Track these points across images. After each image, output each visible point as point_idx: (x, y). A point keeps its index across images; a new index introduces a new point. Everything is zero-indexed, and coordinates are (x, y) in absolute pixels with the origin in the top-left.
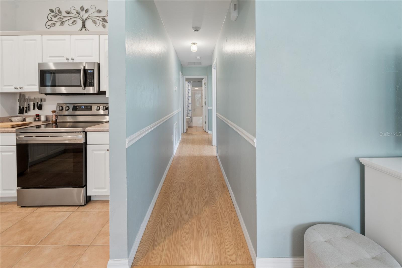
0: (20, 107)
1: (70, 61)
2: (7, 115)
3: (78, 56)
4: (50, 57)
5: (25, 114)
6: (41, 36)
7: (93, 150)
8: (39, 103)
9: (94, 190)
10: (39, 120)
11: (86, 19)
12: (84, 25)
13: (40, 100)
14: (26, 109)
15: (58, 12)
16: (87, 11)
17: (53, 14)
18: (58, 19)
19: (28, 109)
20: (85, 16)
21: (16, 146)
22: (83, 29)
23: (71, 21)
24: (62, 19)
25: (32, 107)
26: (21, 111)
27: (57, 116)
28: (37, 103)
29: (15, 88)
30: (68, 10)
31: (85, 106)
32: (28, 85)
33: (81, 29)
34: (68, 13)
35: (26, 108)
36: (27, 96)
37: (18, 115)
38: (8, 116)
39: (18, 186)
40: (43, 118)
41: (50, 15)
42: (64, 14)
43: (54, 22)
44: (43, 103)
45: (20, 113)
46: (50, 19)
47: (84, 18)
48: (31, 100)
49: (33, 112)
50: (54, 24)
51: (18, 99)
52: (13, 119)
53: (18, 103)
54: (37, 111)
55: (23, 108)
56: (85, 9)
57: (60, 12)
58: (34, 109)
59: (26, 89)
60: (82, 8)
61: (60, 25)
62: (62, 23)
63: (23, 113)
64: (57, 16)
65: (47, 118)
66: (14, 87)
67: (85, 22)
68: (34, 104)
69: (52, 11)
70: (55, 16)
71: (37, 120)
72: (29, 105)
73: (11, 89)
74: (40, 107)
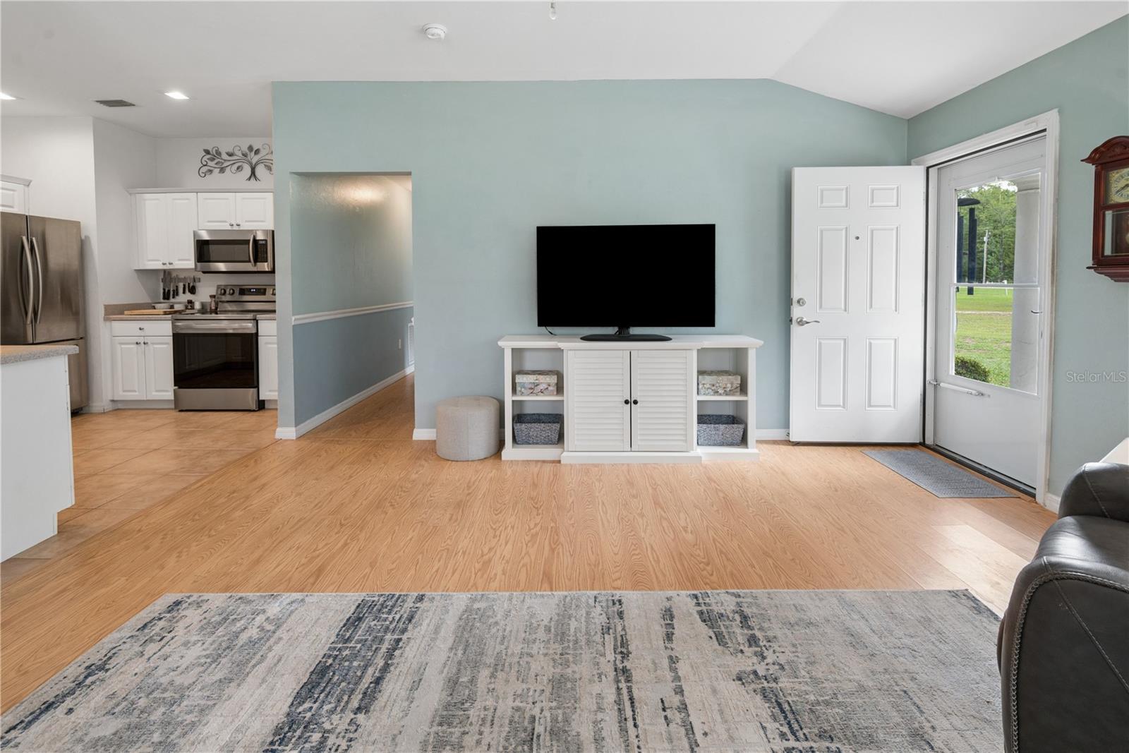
0: (164, 290)
1: (235, 228)
2: (147, 300)
3: (246, 221)
4: (209, 222)
5: (172, 300)
6: (195, 194)
7: (267, 343)
8: (191, 285)
9: (268, 393)
10: (193, 308)
11: (257, 164)
12: (253, 173)
13: (192, 280)
14: (174, 293)
15: (217, 153)
16: (257, 152)
17: (208, 156)
18: (216, 164)
19: (176, 293)
20: (255, 159)
21: (172, 338)
22: (253, 178)
23: (235, 167)
24: (223, 163)
25: (181, 290)
26: (166, 296)
27: (217, 304)
28: (189, 284)
29: (164, 264)
30: (230, 150)
31: (256, 289)
32: (179, 260)
33: (249, 179)
34: (230, 155)
35: (174, 291)
36: (174, 275)
37: (162, 301)
38: (150, 302)
39: (175, 386)
40: (197, 306)
41: (205, 158)
42: (225, 156)
43: (212, 168)
44: (197, 284)
45: (164, 298)
46: (205, 163)
47: (254, 162)
48: (180, 280)
49: (184, 298)
50: (211, 171)
51: (162, 279)
52: (157, 306)
53: (162, 285)
54: (188, 296)
55: (169, 291)
56: (255, 149)
57: (219, 153)
58: (184, 292)
59: (178, 265)
60: (250, 148)
61: (220, 172)
62: (222, 170)
63: (168, 299)
64: (215, 159)
65: (203, 305)
66: (161, 263)
67: (254, 168)
68: (184, 285)
69: (207, 152)
70: (212, 160)
71: (189, 307)
72: (177, 287)
73: (158, 265)
74: (193, 290)
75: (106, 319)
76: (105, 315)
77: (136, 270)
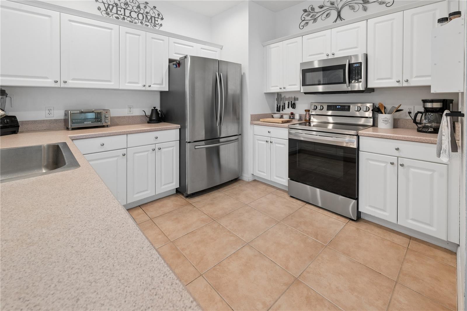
0: (277, 105)
1: (331, 57)
3: (340, 50)
4: (310, 56)
5: (282, 112)
6: (301, 37)
7: (368, 159)
8: (293, 102)
9: (368, 208)
10: (294, 118)
11: (342, 7)
12: (339, 15)
13: (293, 100)
14: (283, 107)
15: (311, 10)
17: (306, 13)
18: (311, 17)
19: (284, 108)
20: (341, 5)
21: (288, 140)
22: (338, 19)
23: (325, 15)
24: (315, 15)
25: (286, 106)
26: (278, 110)
27: (310, 116)
28: (291, 102)
29: (281, 89)
30: (322, 4)
31: (341, 106)
32: (290, 85)
33: (336, 21)
34: (321, 7)
35: (282, 106)
36: (283, 96)
37: (276, 112)
38: (271, 113)
39: (289, 177)
40: (297, 117)
41: (304, 16)
42: (317, 10)
43: (307, 21)
44: (297, 102)
45: (277, 111)
46: (303, 19)
47: (340, 7)
48: (286, 99)
49: (288, 111)
50: (307, 23)
51: (277, 99)
53: (276, 102)
54: (291, 110)
55: (280, 106)
57: (314, 9)
58: (288, 107)
59: (289, 89)
61: (313, 23)
62: (315, 20)
63: (279, 111)
64: (310, 14)
65: (300, 116)
66: (279, 88)
67: (340, 11)
68: (289, 103)
69: (305, 11)
70: (308, 15)
71: (292, 117)
72: (284, 103)
73: (276, 90)
74: (294, 106)
75: (251, 124)
76: (251, 121)
77: (265, 93)
